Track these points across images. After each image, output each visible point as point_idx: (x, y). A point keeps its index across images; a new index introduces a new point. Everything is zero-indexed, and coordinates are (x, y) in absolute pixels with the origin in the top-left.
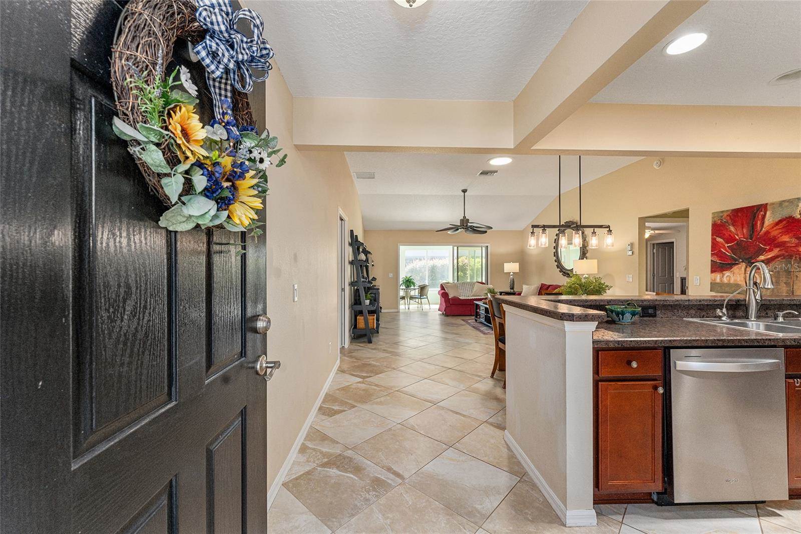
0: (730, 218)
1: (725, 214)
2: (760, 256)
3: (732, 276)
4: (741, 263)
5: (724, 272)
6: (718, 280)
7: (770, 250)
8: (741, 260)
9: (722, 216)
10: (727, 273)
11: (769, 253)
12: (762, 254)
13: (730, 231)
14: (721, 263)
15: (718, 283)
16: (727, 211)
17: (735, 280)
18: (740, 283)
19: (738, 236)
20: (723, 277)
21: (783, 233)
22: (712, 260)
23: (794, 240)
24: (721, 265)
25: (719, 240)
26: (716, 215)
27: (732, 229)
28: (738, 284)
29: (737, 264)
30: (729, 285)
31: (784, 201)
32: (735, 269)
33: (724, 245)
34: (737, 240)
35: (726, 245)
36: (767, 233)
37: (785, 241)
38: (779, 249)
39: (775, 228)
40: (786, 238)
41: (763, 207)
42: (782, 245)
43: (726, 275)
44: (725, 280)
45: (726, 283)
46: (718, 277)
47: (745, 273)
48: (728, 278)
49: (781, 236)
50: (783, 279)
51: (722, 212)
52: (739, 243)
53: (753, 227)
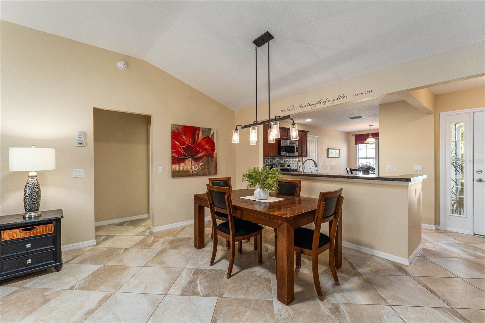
0: (183, 130)
1: (180, 127)
2: (198, 155)
3: (185, 166)
4: (189, 158)
5: (181, 164)
6: (177, 169)
7: (202, 152)
8: (189, 157)
9: (178, 128)
10: (182, 165)
11: (201, 153)
12: (198, 154)
13: (183, 138)
14: (178, 158)
15: (177, 171)
16: (181, 126)
17: (187, 169)
18: (189, 170)
19: (187, 142)
20: (180, 167)
21: (206, 144)
22: (172, 156)
23: (210, 148)
24: (179, 159)
25: (177, 143)
26: (175, 126)
27: (184, 137)
28: (188, 171)
29: (188, 159)
30: (183, 171)
31: (206, 128)
32: (187, 161)
33: (180, 147)
34: (186, 144)
35: (181, 147)
36: (200, 143)
37: (207, 148)
38: (205, 152)
39: (203, 141)
40: (207, 147)
41: (197, 129)
42: (205, 149)
43: (181, 166)
44: (181, 169)
45: (182, 171)
46: (177, 167)
47: (191, 164)
48: (183, 167)
49: (205, 145)
50: (207, 166)
51: (178, 125)
52: (188, 146)
53: (194, 139)
